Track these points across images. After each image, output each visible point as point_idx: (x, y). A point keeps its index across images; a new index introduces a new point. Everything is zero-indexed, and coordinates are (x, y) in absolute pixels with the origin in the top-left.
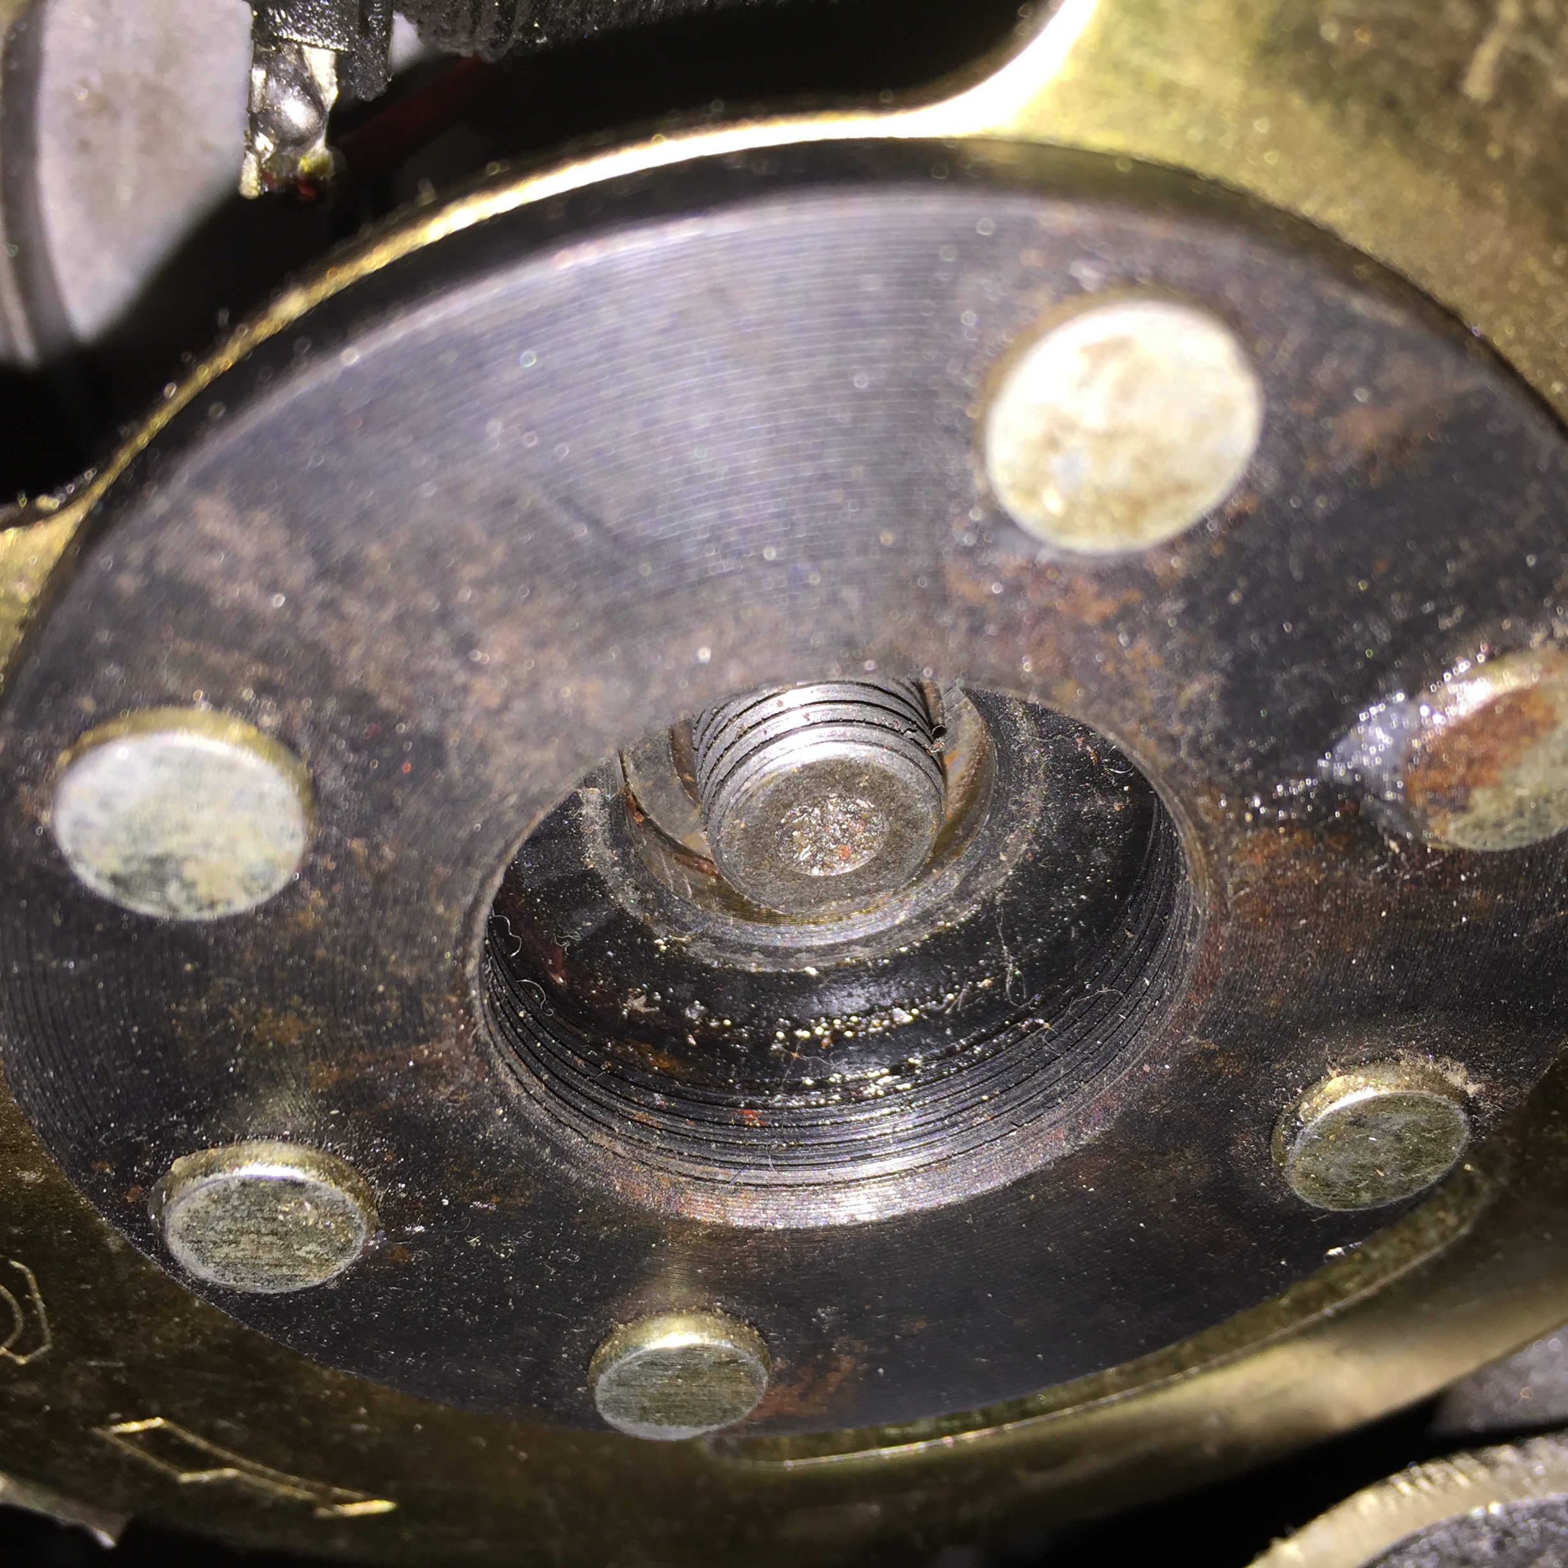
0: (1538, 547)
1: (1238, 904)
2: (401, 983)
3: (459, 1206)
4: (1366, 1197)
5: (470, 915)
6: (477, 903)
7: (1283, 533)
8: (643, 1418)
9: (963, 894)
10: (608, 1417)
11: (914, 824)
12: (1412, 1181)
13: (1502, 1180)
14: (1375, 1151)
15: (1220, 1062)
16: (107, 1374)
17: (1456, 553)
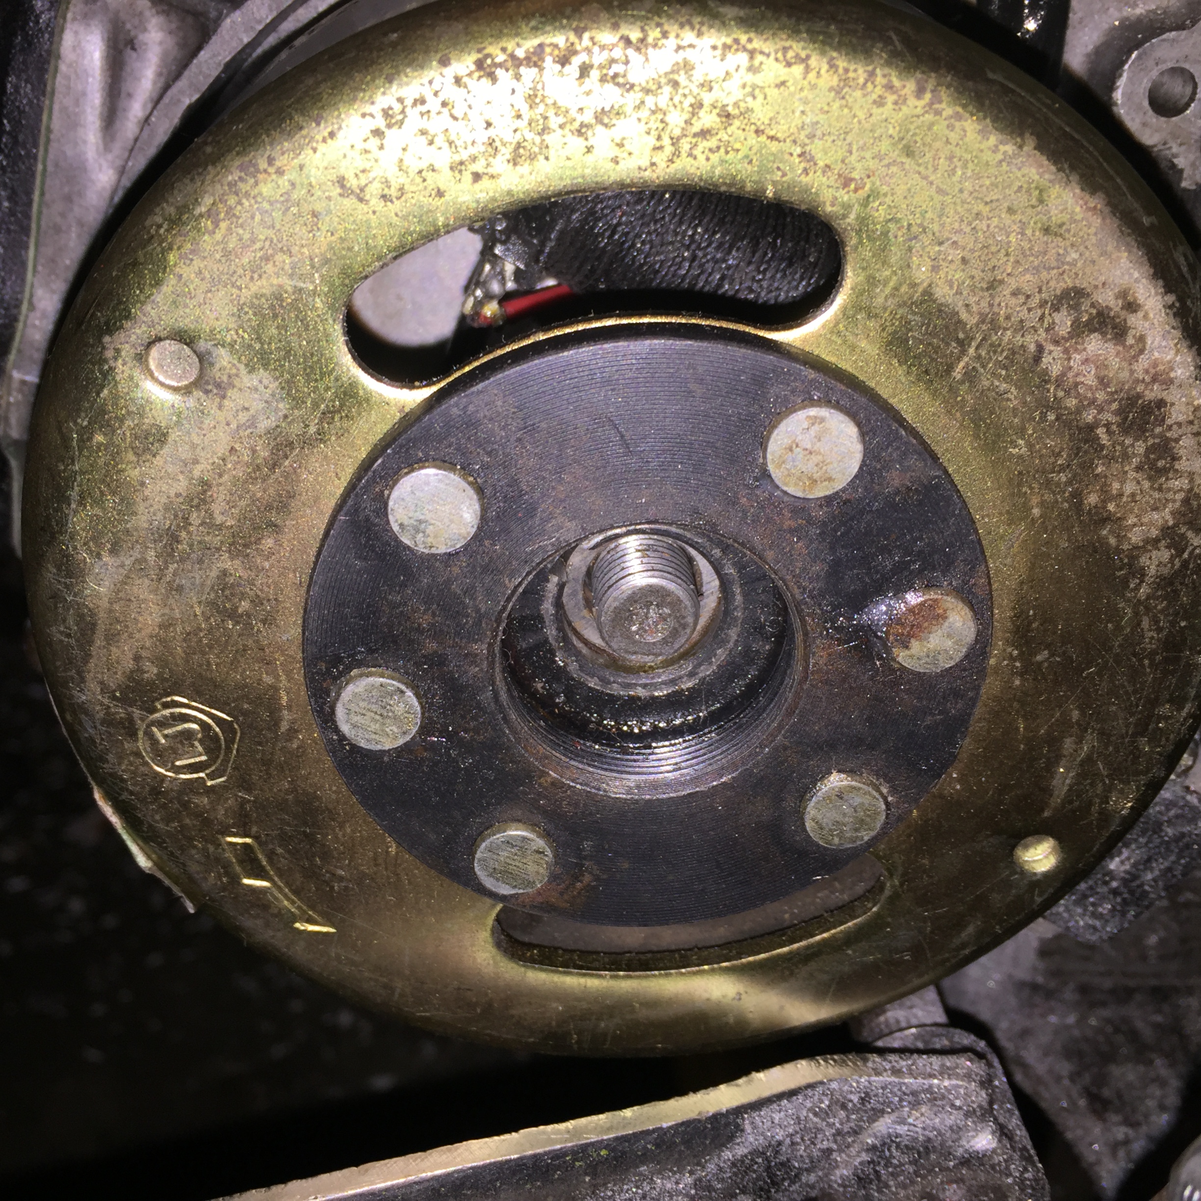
0: (951, 546)
1: (812, 673)
2: (478, 611)
3: (455, 733)
4: (836, 840)
5: (516, 587)
6: (520, 584)
7: (862, 512)
8: (491, 875)
9: (691, 675)
10: (477, 869)
11: (684, 626)
12: (857, 837)
13: (897, 882)
14: (844, 815)
15: (788, 752)
16: (244, 802)
17: (921, 539)
